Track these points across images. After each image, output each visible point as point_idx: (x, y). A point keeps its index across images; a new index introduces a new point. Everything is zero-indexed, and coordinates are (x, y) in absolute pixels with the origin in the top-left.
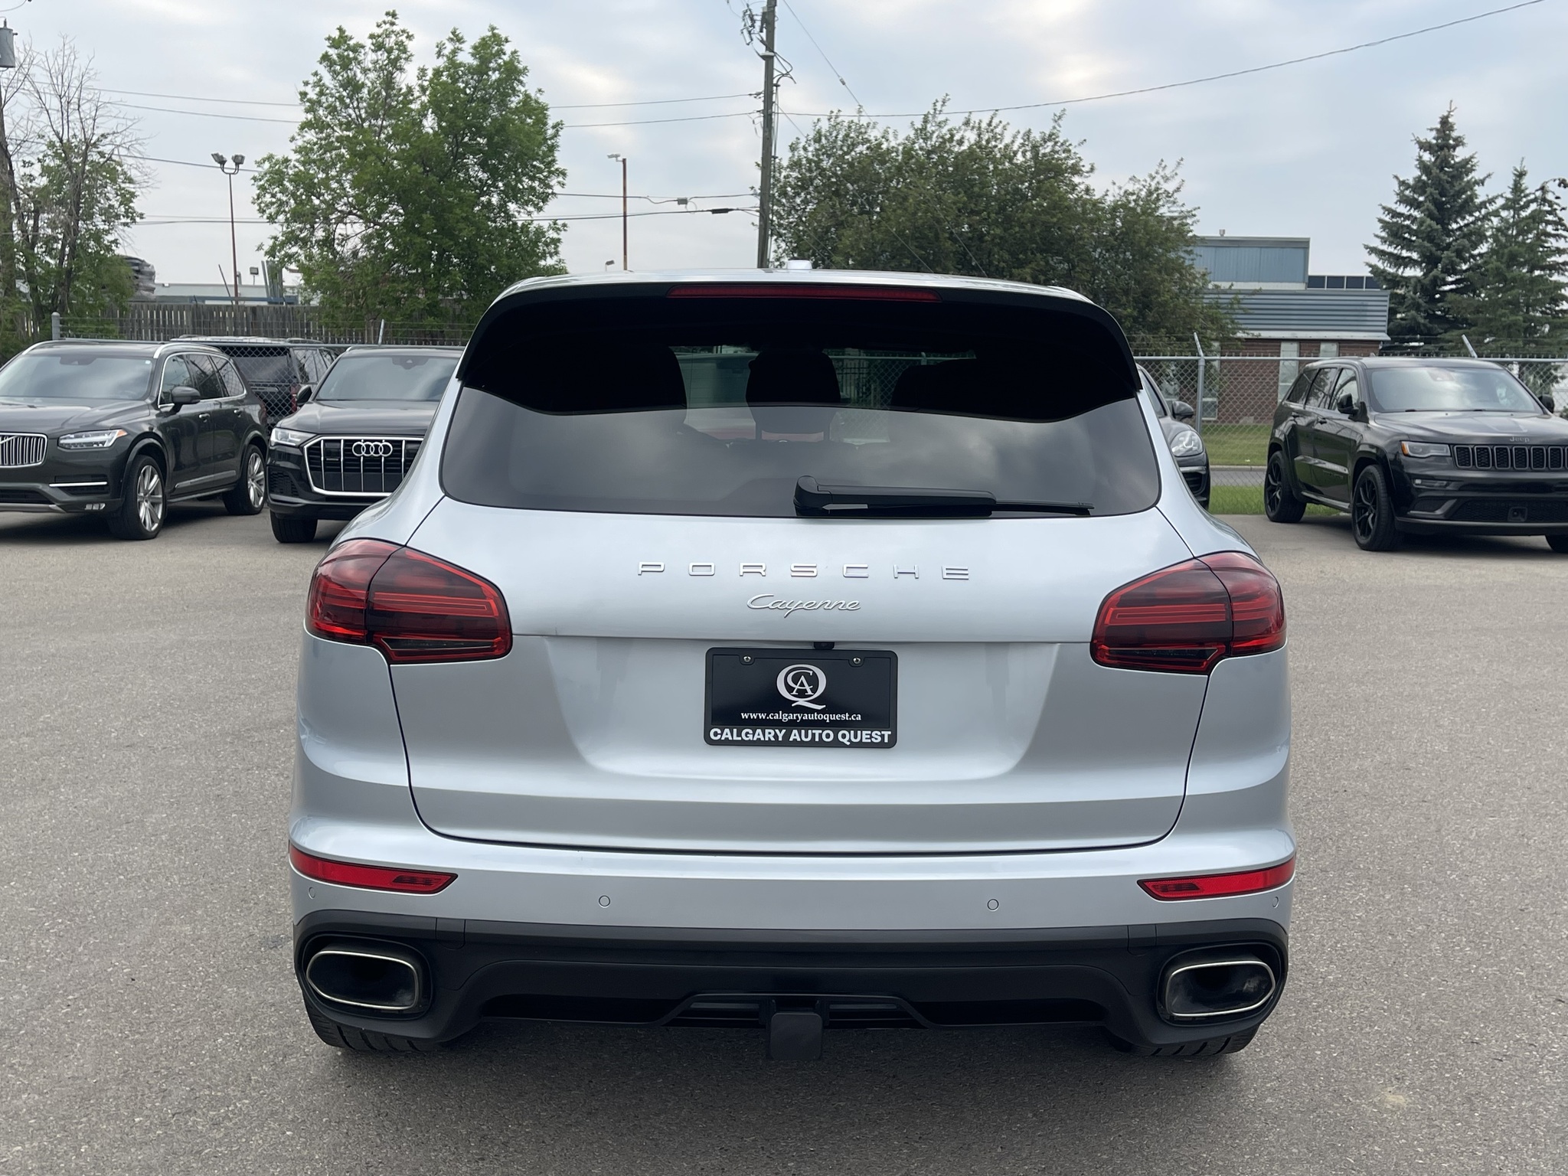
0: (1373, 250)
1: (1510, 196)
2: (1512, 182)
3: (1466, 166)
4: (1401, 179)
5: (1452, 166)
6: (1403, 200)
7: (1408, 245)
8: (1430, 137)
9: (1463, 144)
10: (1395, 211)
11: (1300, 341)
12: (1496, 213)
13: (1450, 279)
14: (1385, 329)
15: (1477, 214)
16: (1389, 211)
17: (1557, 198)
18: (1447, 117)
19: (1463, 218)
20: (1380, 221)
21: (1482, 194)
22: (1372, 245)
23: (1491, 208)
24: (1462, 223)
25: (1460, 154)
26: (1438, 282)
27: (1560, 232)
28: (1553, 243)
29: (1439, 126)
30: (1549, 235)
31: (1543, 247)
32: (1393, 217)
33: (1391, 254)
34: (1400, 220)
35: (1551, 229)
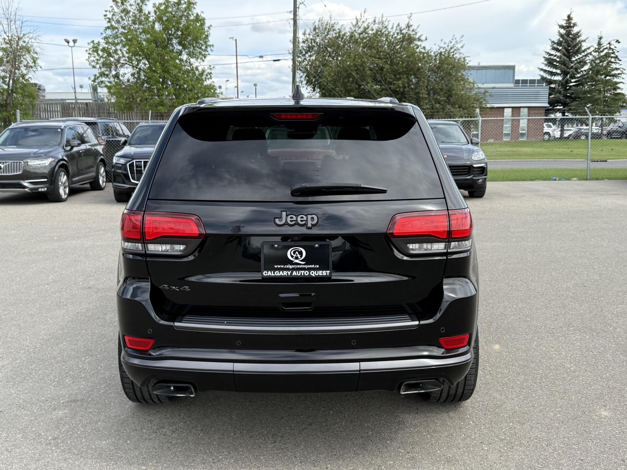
0: (542, 69)
1: (596, 47)
2: (597, 41)
3: (578, 35)
4: (552, 40)
5: (573, 35)
7: (556, 67)
8: (564, 23)
9: (577, 26)
10: (550, 53)
11: (513, 108)
12: (590, 53)
13: (573, 81)
14: (547, 102)
15: (583, 54)
16: (548, 53)
17: (615, 47)
18: (570, 15)
19: (578, 56)
20: (544, 57)
21: (584, 46)
22: (541, 67)
23: (589, 51)
24: (577, 58)
25: (575, 30)
26: (567, 82)
27: (617, 61)
28: (614, 66)
29: (567, 18)
30: (612, 62)
31: (610, 67)
32: (549, 55)
33: (549, 71)
34: (552, 57)
35: (613, 60)
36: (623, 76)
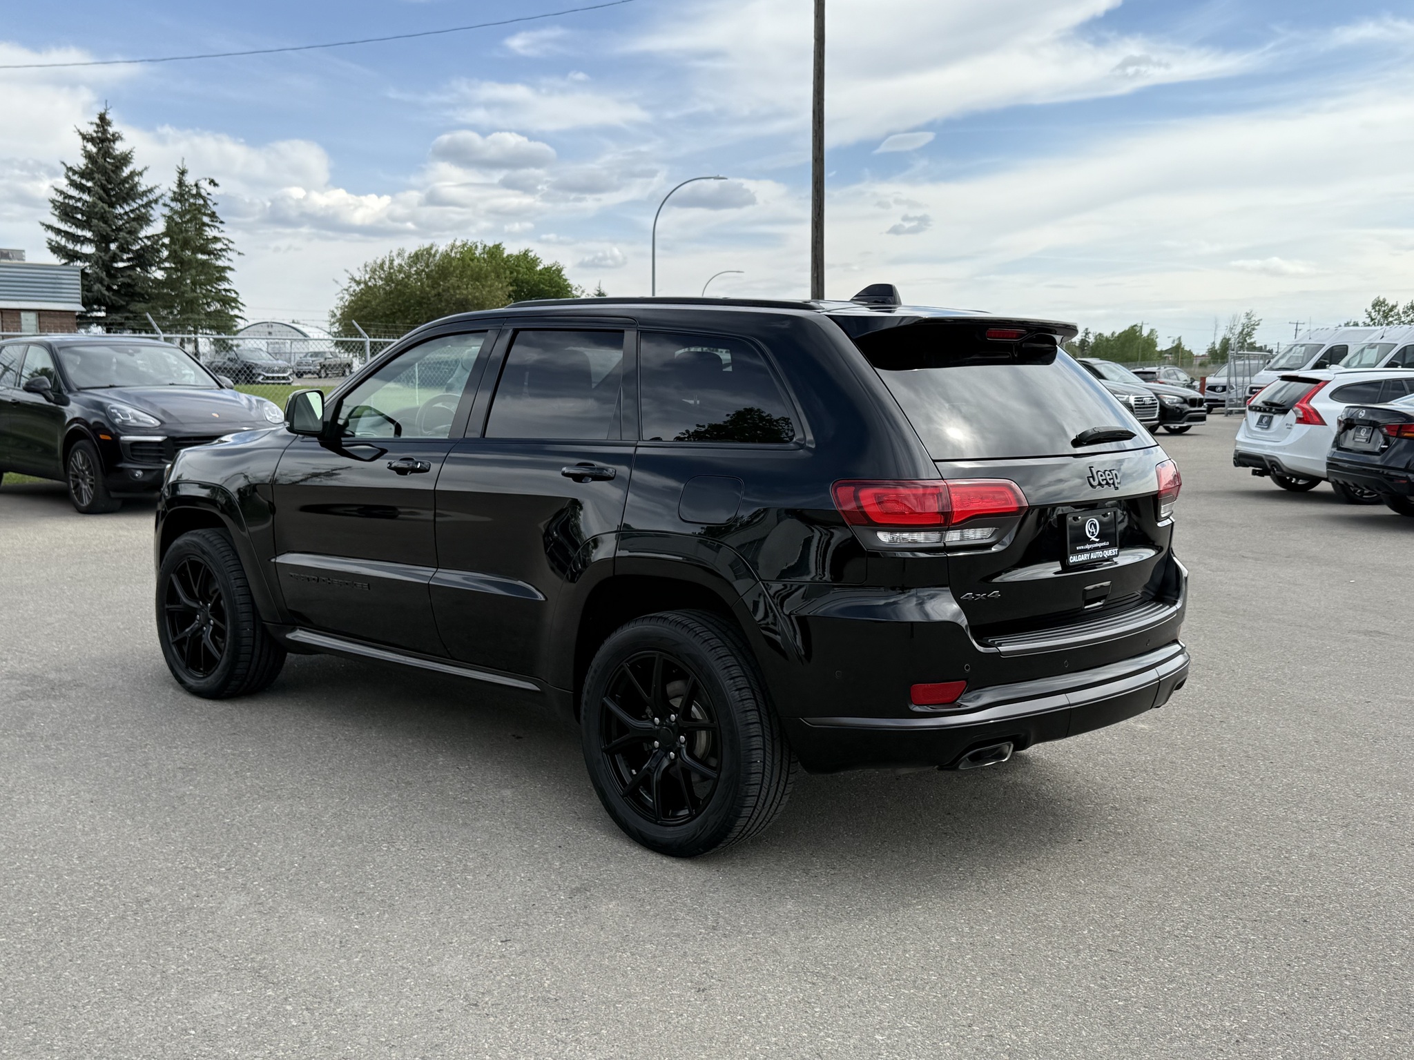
0: (49, 227)
1: (176, 190)
2: (177, 178)
3: (125, 159)
4: (69, 166)
5: (114, 158)
6: (73, 184)
7: (81, 225)
8: (91, 130)
9: (122, 139)
10: (66, 193)
13: (125, 256)
14: (79, 300)
16: (61, 192)
17: (208, 194)
18: (104, 114)
20: (53, 201)
21: (143, 184)
22: (49, 223)
25: (118, 148)
26: (113, 259)
27: (215, 223)
28: (210, 233)
29: (98, 121)
30: (206, 225)
31: (202, 235)
32: (65, 198)
33: (65, 232)
34: (72, 202)
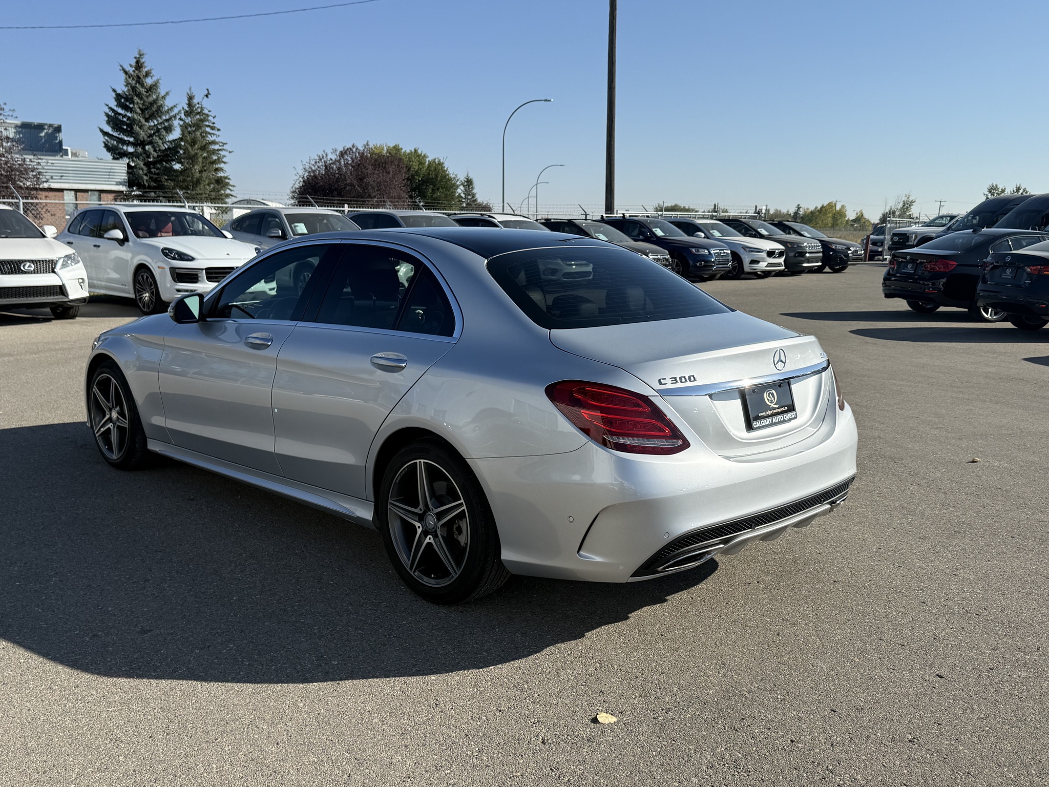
1: (187, 109)
2: (187, 101)
3: (153, 89)
5: (146, 87)
6: (120, 105)
7: (126, 133)
9: (151, 75)
10: (117, 112)
11: (76, 190)
15: (164, 118)
16: (113, 110)
17: (209, 112)
18: (139, 59)
22: (104, 130)
23: (172, 114)
24: (156, 123)
25: (149, 81)
28: (211, 138)
29: (135, 64)
30: (208, 133)
31: (205, 140)
32: (115, 114)
33: (116, 137)
34: (120, 117)
35: (208, 129)
36: (222, 153)
